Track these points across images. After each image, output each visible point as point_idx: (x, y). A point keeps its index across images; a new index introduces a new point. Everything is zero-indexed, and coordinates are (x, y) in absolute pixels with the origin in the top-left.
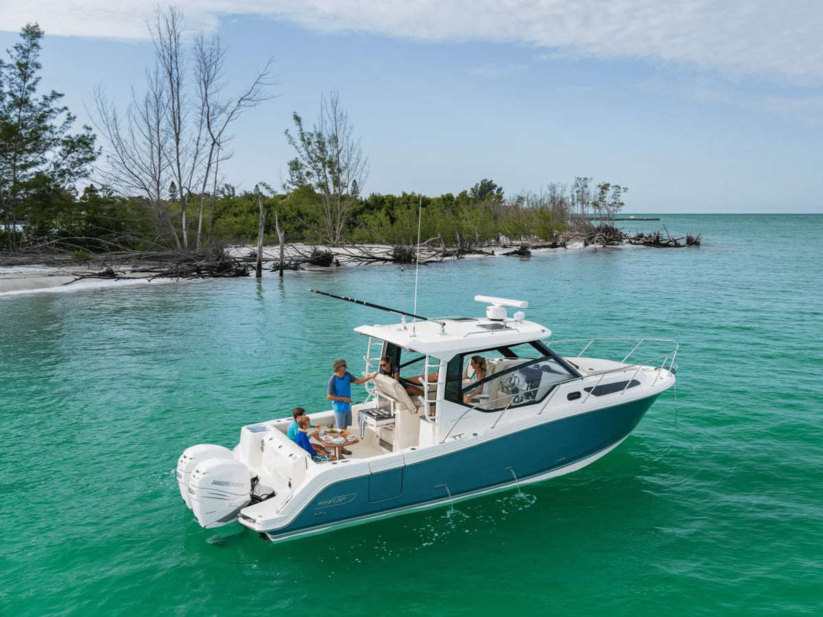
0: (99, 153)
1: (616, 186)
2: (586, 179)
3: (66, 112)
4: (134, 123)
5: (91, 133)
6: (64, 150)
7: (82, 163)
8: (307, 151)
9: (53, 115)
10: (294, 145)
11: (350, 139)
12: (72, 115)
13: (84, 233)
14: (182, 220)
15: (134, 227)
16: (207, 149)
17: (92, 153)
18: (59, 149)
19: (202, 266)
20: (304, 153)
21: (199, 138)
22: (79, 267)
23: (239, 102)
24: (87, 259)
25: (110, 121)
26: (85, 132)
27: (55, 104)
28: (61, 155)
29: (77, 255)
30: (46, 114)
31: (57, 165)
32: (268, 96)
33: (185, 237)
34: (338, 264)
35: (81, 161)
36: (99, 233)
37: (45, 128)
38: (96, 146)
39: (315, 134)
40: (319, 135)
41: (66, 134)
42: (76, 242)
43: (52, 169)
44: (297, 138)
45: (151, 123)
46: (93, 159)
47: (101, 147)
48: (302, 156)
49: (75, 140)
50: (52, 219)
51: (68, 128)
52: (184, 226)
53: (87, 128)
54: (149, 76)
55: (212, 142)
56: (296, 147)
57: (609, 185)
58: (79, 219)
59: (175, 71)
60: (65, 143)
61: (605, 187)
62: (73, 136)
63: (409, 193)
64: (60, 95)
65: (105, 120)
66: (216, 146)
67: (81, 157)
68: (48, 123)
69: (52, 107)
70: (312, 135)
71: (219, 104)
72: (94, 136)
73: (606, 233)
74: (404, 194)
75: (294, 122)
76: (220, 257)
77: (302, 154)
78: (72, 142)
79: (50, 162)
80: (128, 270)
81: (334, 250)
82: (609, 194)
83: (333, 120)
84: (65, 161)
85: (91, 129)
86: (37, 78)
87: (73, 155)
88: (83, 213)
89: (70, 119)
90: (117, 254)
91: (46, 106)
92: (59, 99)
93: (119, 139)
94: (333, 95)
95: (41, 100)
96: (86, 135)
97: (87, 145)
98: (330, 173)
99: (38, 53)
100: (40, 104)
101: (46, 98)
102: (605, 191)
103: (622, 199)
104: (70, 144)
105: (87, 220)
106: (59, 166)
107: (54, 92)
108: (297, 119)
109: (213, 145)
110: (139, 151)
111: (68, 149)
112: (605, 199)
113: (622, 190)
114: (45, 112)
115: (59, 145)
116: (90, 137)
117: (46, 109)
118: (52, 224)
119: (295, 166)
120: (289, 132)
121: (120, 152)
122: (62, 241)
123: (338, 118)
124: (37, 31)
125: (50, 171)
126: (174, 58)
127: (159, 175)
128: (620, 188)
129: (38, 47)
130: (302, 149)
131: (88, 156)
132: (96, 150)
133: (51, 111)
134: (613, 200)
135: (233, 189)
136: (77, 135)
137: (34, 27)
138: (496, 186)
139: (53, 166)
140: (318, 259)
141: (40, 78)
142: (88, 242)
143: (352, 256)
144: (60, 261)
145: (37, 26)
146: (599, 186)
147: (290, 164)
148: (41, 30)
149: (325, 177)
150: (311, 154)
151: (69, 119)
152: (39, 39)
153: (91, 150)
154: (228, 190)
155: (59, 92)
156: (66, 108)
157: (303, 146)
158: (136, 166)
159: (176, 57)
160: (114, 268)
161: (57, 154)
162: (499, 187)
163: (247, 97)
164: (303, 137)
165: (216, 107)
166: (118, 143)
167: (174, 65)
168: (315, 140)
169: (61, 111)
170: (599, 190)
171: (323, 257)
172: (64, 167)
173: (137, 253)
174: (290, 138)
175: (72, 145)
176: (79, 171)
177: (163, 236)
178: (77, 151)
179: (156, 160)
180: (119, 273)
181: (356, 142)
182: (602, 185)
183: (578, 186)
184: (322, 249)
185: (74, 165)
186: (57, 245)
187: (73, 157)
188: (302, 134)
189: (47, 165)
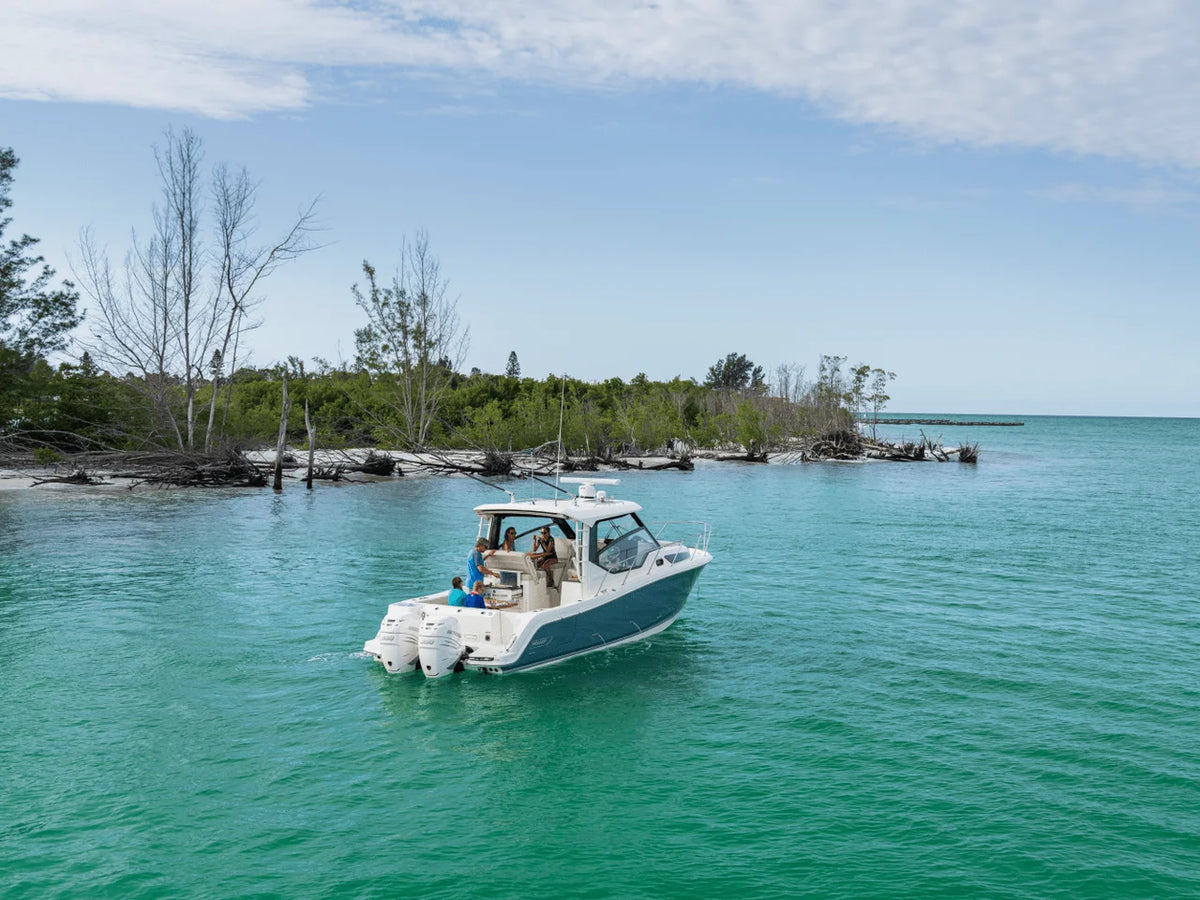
0: (82, 318)
1: (879, 370)
2: (837, 358)
3: (41, 264)
4: (133, 277)
5: (73, 291)
6: (34, 312)
7: (58, 330)
8: (381, 314)
9: (23, 267)
10: (364, 306)
11: (444, 300)
12: (50, 269)
13: (53, 425)
14: (187, 411)
15: (125, 419)
16: (227, 315)
17: (73, 316)
18: (28, 311)
19: (204, 471)
20: (377, 318)
21: (218, 299)
22: (43, 471)
23: (272, 253)
24: (55, 460)
25: (99, 276)
26: (65, 290)
27: (27, 252)
28: (31, 320)
29: (41, 454)
30: (15, 266)
31: (23, 333)
32: (314, 245)
33: (191, 433)
34: (401, 473)
35: (57, 328)
36: (75, 426)
37: (12, 285)
38: (79, 308)
39: (394, 291)
40: (402, 293)
41: (40, 291)
42: (42, 437)
43: (17, 338)
44: (368, 297)
45: (156, 277)
46: (73, 324)
47: (85, 310)
48: (374, 322)
49: (50, 299)
50: (13, 406)
51: (42, 284)
52: (190, 417)
53: (68, 284)
54: (157, 214)
55: (233, 305)
56: (367, 310)
57: (868, 368)
58: (51, 407)
59: (187, 212)
60: (37, 303)
61: (862, 372)
62: (47, 293)
63: (558, 376)
64: (35, 241)
65: (92, 273)
66: (238, 311)
67: (58, 322)
68: (15, 277)
69: (22, 256)
70: (389, 292)
71: (246, 255)
72: (77, 294)
73: (837, 441)
74: (552, 377)
75: (365, 274)
76: (232, 460)
77: (374, 319)
78: (45, 301)
79: (14, 328)
80: (107, 475)
81: (396, 455)
82: (869, 380)
83: (419, 272)
84: (34, 328)
85: (72, 285)
86: (6, 220)
87: (46, 319)
88: (55, 398)
89: (47, 273)
90: (95, 454)
91: (13, 254)
92: (32, 246)
93: (110, 299)
94: (420, 237)
95: (9, 247)
96: (65, 292)
97: (67, 305)
98: (415, 346)
99: (9, 186)
100: (6, 252)
101: (14, 244)
102: (861, 376)
103: (887, 390)
104: (43, 304)
105: (60, 408)
106: (26, 333)
107: (26, 236)
108: (370, 271)
109: (234, 309)
110: (138, 315)
111: (40, 311)
112: (862, 390)
113: (887, 377)
114: (13, 262)
115: (29, 307)
116: (70, 297)
117: (15, 259)
118: (13, 413)
119: (365, 336)
120: (357, 288)
121: (110, 317)
122: (24, 435)
123: (426, 269)
124: (9, 158)
125: (13, 341)
126: (187, 196)
127: (164, 348)
128: (883, 372)
129: (10, 178)
130: (374, 313)
131: (67, 321)
132: (78, 314)
133: (22, 262)
134: (874, 392)
135: (301, 364)
136: (54, 293)
137: (7, 153)
138: (751, 365)
139: (18, 334)
140: (372, 465)
141: (11, 219)
142: (60, 437)
143: (422, 464)
144: (17, 461)
145: (11, 152)
146: (853, 369)
147: (359, 334)
148: (16, 157)
149: (406, 353)
150: (387, 320)
151: (45, 273)
152: (11, 169)
153: (71, 313)
154: (294, 366)
155: (33, 237)
156: (41, 258)
157: (374, 308)
158: (131, 334)
159: (190, 194)
160: (89, 473)
161: (25, 318)
162: (756, 365)
163: (284, 247)
164: (375, 295)
165: (242, 259)
166: (109, 305)
167: (187, 203)
168: (395, 299)
169: (34, 262)
170: (853, 376)
171: (380, 464)
172: (33, 336)
173: (122, 453)
174: (359, 296)
175: (44, 306)
176: (54, 341)
177: (160, 432)
178: (52, 314)
179: (161, 327)
180: (93, 478)
181: (451, 303)
182: (858, 368)
183: (824, 369)
184: (380, 453)
185: (46, 333)
186: (17, 441)
187: (45, 322)
188: (375, 292)
189: (10, 332)
